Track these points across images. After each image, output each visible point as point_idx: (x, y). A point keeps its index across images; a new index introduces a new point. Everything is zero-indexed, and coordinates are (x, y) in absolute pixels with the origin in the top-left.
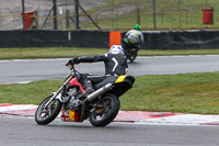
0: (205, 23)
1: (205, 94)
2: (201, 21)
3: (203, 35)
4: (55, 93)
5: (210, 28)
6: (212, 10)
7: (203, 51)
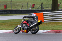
0: (5, 8)
1: (4, 25)
2: (4, 8)
3: (4, 11)
4: (19, 25)
5: (6, 9)
6: (6, 5)
7: (4, 15)
